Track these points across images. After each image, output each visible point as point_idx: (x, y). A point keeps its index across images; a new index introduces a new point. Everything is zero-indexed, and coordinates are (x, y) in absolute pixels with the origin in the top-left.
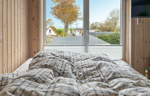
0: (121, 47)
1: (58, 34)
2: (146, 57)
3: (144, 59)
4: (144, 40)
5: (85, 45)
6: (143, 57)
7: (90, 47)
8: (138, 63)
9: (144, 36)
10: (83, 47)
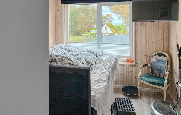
0: (129, 46)
1: (114, 32)
2: (149, 56)
3: (147, 57)
4: (147, 40)
5: (98, 43)
6: (147, 56)
7: (102, 45)
8: (142, 60)
9: (146, 37)
10: (96, 45)
